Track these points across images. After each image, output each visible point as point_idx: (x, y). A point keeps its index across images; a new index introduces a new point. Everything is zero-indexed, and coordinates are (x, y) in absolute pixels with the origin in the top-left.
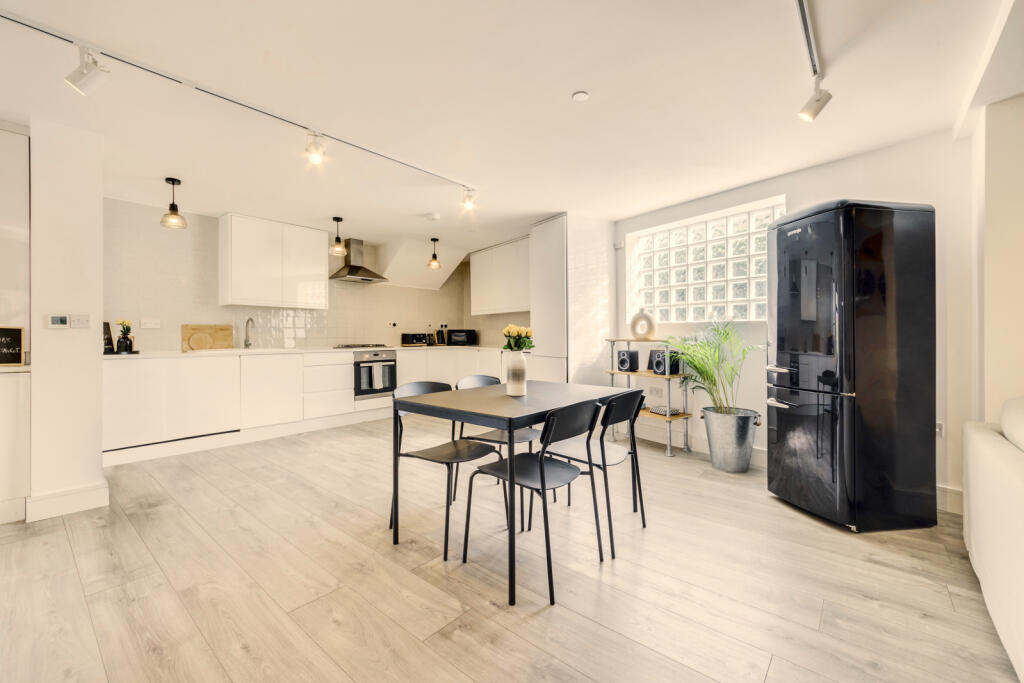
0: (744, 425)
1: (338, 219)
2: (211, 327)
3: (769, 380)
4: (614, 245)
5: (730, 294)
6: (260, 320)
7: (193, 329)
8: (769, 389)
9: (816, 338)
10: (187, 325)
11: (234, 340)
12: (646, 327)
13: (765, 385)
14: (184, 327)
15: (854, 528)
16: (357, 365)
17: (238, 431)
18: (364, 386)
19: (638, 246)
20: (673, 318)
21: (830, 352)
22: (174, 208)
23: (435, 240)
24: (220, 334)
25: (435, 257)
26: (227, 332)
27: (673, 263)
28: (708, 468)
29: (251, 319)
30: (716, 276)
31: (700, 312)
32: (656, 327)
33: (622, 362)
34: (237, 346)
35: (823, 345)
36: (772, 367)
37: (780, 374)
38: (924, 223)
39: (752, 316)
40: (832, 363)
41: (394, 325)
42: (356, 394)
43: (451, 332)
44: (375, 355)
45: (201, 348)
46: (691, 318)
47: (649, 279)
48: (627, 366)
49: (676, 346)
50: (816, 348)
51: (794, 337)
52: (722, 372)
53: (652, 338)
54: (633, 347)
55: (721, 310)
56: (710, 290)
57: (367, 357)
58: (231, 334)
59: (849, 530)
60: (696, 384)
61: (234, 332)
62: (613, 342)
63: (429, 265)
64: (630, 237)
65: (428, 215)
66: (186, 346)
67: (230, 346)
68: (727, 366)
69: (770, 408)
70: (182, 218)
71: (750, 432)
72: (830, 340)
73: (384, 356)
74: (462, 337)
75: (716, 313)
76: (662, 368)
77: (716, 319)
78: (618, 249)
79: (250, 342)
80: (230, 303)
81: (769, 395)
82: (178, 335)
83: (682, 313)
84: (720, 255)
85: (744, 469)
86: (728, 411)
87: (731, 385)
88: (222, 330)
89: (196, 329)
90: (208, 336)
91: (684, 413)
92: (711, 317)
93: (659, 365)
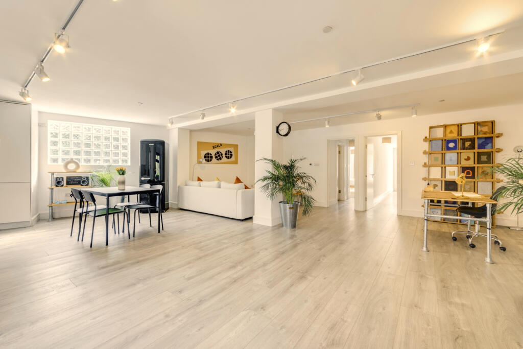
4: (39, 124)
33: (58, 182)
48: (62, 184)
76: (86, 183)
78: (41, 126)
93: (84, 182)
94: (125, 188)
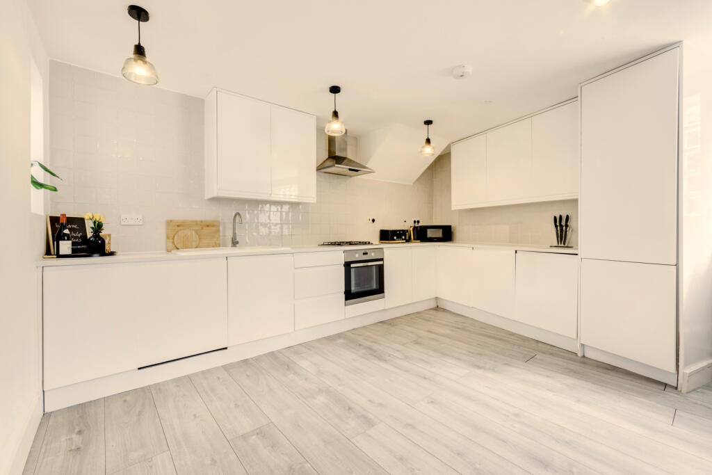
1: (335, 90)
2: (196, 223)
6: (248, 216)
7: (178, 226)
10: (171, 221)
11: (221, 238)
14: (169, 223)
16: (347, 265)
17: (226, 348)
18: (355, 289)
22: (139, 51)
23: (428, 123)
24: (207, 230)
25: (428, 141)
26: (213, 229)
29: (238, 214)
34: (225, 246)
41: (373, 221)
42: (347, 299)
43: (425, 229)
44: (364, 254)
45: (186, 247)
57: (358, 257)
58: (219, 231)
61: (221, 229)
63: (421, 152)
66: (171, 245)
67: (217, 245)
70: (152, 67)
73: (373, 254)
74: (439, 234)
79: (238, 240)
80: (215, 195)
82: (162, 232)
88: (208, 226)
89: (181, 225)
90: (194, 232)
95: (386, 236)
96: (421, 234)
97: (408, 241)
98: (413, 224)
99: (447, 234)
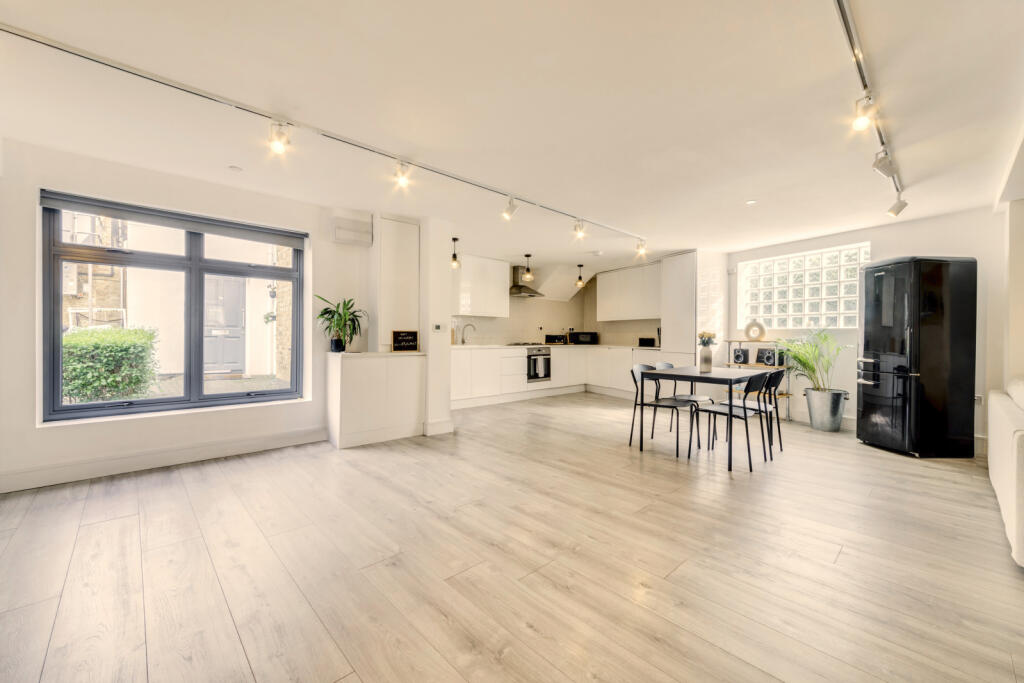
0: (837, 399)
1: (528, 256)
3: (859, 367)
4: (728, 271)
5: (823, 308)
8: (859, 373)
9: (893, 341)
11: (459, 340)
12: (758, 332)
13: (855, 371)
15: (917, 455)
16: (528, 358)
18: (532, 373)
19: (745, 271)
20: (775, 325)
21: (902, 352)
23: (581, 266)
25: (580, 277)
27: (776, 284)
28: (809, 429)
30: (813, 295)
31: (799, 321)
32: (766, 332)
33: (737, 357)
35: (898, 346)
36: (861, 358)
37: (865, 363)
38: (969, 269)
39: (841, 324)
40: (904, 361)
41: (541, 328)
42: (529, 379)
43: (578, 334)
44: (538, 351)
46: (790, 325)
47: (755, 296)
48: (742, 359)
49: (783, 345)
50: (893, 350)
51: (876, 341)
52: (820, 364)
53: (763, 339)
54: (744, 347)
55: (816, 320)
56: (807, 305)
57: (535, 352)
59: (913, 456)
60: (798, 372)
62: (730, 343)
64: (741, 265)
65: (595, 253)
68: (824, 360)
69: (859, 385)
71: (841, 405)
72: (903, 343)
73: (543, 351)
74: (588, 339)
75: (812, 322)
76: (771, 361)
77: (813, 326)
78: (731, 274)
81: (859, 377)
83: (783, 322)
84: (815, 280)
85: (836, 429)
86: (824, 390)
87: (827, 372)
91: (787, 394)
92: (809, 325)
93: (768, 358)
94: (710, 369)
95: (551, 339)
96: (575, 338)
97: (566, 343)
98: (568, 331)
99: (594, 339)
